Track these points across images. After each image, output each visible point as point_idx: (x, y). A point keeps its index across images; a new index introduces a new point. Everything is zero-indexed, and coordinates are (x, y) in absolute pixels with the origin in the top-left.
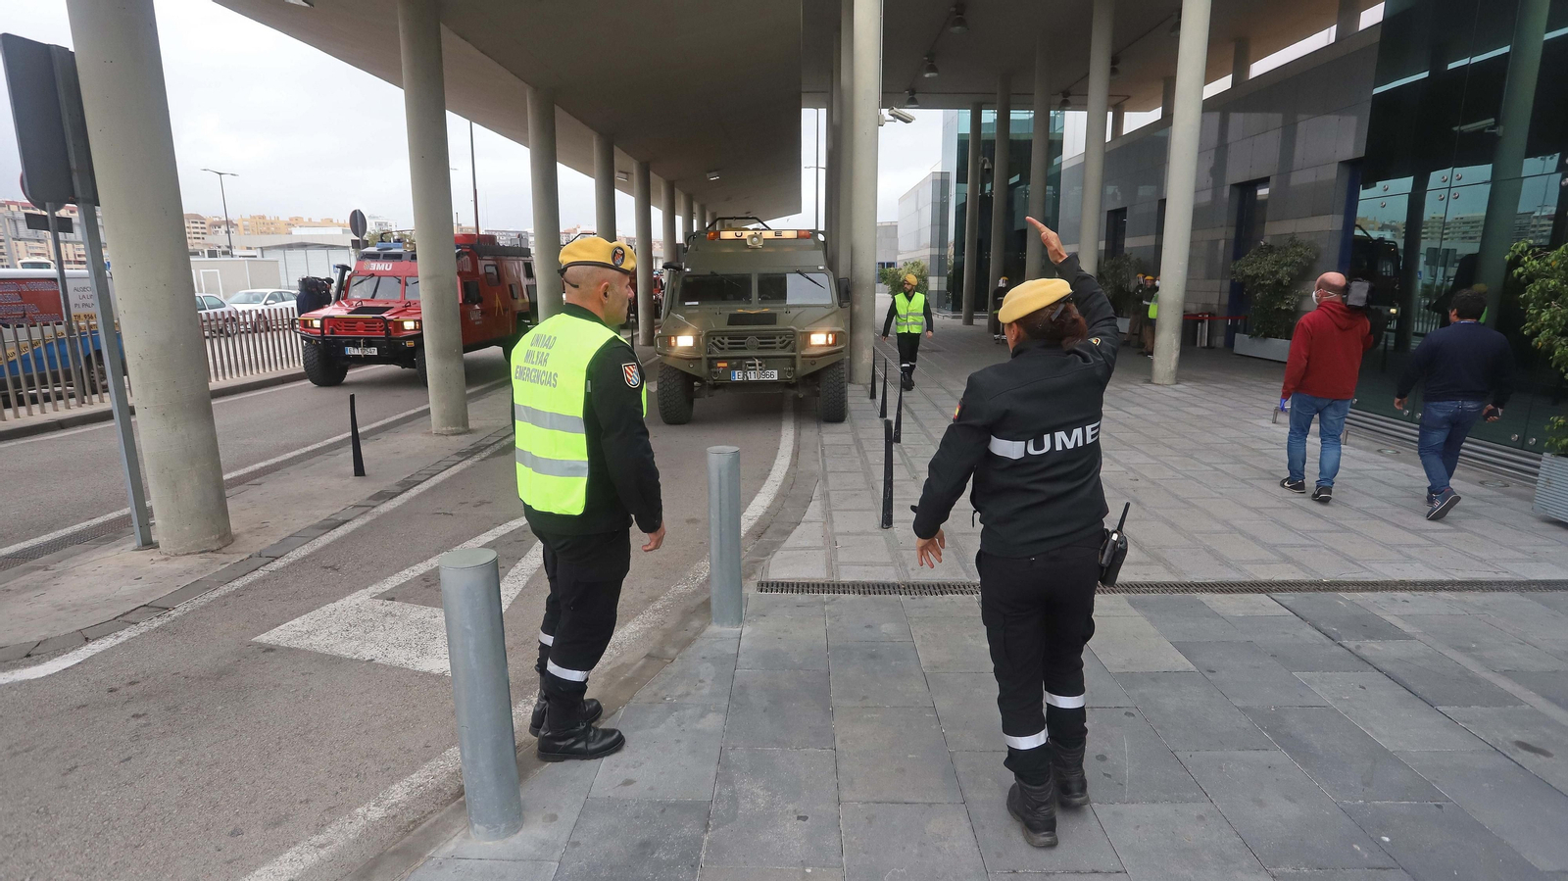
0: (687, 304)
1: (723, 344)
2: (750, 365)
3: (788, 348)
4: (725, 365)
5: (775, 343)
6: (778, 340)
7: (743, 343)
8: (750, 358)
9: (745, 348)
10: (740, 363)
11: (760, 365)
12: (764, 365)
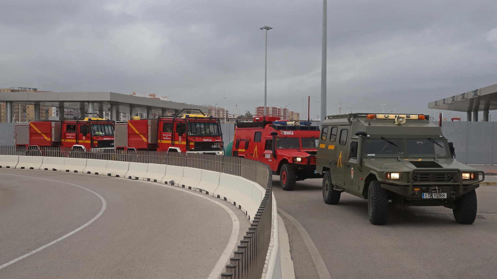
0: (369, 155)
1: (417, 178)
2: (433, 190)
3: (452, 180)
4: (418, 189)
5: (444, 178)
6: (446, 176)
7: (428, 178)
8: (431, 186)
9: (429, 180)
10: (427, 189)
11: (438, 190)
12: (440, 190)
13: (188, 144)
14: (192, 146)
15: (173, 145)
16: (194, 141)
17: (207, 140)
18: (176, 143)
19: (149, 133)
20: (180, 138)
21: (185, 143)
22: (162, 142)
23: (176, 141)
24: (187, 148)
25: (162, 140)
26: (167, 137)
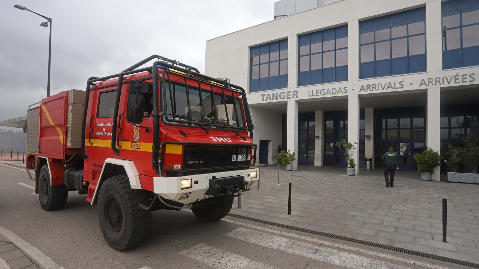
13: (160, 151)
14: (174, 158)
15: (117, 153)
16: (182, 141)
17: (221, 139)
18: (127, 146)
19: (70, 124)
20: (136, 134)
21: (148, 147)
22: (94, 145)
23: (126, 142)
24: (156, 166)
25: (95, 138)
26: (104, 129)
